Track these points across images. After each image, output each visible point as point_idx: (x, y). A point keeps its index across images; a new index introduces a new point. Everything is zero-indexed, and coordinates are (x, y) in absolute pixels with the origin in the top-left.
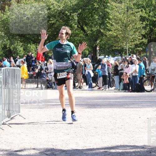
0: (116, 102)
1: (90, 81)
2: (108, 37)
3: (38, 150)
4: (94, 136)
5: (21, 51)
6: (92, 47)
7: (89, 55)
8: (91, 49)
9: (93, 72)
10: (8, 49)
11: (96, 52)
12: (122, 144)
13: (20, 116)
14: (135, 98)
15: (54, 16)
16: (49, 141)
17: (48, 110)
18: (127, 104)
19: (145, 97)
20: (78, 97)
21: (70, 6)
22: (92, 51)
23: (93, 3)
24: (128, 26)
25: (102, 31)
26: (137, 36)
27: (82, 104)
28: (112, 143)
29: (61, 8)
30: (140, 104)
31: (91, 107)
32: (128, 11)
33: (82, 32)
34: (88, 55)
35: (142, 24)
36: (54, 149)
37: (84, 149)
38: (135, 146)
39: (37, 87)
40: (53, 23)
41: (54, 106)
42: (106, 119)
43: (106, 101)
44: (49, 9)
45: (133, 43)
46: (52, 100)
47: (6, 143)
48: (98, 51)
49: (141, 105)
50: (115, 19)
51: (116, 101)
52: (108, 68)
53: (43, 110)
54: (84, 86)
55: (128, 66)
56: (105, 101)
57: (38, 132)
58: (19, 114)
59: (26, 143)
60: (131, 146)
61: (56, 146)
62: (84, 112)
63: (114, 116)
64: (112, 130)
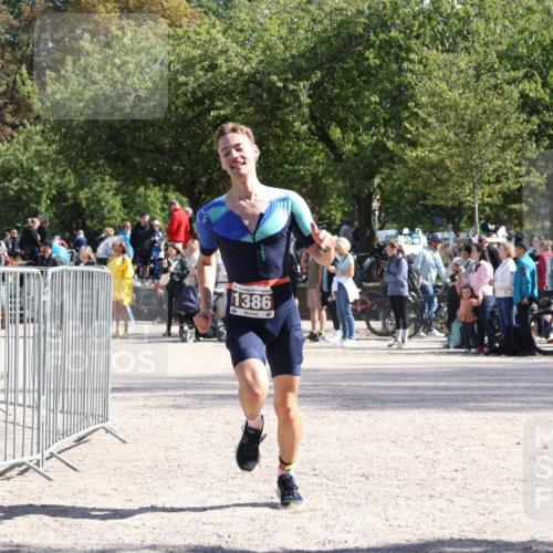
0: (436, 388)
1: (348, 314)
2: (411, 164)
4: (358, 505)
5: (113, 208)
6: (357, 198)
7: (344, 227)
8: (352, 205)
9: (359, 286)
10: (71, 201)
11: (370, 218)
12: (456, 537)
13: (107, 431)
14: (503, 375)
15: (229, 94)
16: (204, 520)
17: (203, 412)
18: (474, 398)
19: (537, 371)
21: (284, 60)
22: (353, 211)
23: (360, 48)
24: (480, 129)
25: (390, 144)
26: (509, 164)
27: (320, 395)
28: (420, 532)
29: (254, 65)
30: (518, 396)
31: (349, 403)
32: (478, 77)
33: (321, 147)
34: (341, 226)
35: (528, 121)
36: (220, 548)
37: (324, 549)
38: (499, 541)
39: (169, 334)
40: (224, 116)
41: (222, 401)
42: (401, 447)
43: (404, 384)
44: (213, 67)
45: (497, 187)
46: (218, 377)
48: (377, 213)
49: (523, 402)
50: (435, 106)
51: (437, 384)
52: (410, 271)
53: (187, 412)
54: (326, 331)
56: (397, 384)
57: (169, 487)
58: (103, 425)
59: (126, 526)
60: (486, 541)
61: (229, 540)
62: (325, 420)
63: (430, 438)
64: (420, 485)
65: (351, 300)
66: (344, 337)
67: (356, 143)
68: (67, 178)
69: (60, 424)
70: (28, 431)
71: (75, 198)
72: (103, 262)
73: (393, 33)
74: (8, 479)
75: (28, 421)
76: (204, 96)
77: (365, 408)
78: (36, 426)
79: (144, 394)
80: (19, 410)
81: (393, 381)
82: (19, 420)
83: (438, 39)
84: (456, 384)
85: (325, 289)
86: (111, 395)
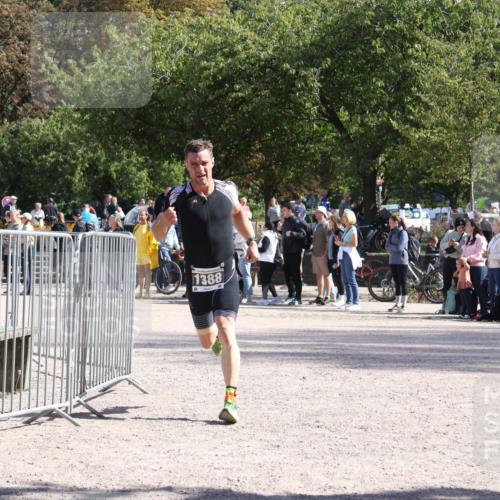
0: (431, 350)
2: (414, 144)
3: (182, 493)
4: (357, 455)
6: (363, 176)
8: (358, 181)
9: (362, 254)
10: (102, 174)
11: (375, 193)
12: (446, 486)
13: (130, 383)
14: (494, 339)
15: (246, 77)
16: (216, 466)
18: (465, 359)
20: (314, 331)
21: (298, 48)
22: (359, 187)
23: (367, 38)
24: (477, 115)
25: (394, 123)
27: (324, 354)
28: (414, 480)
29: (270, 52)
32: (476, 65)
33: (330, 128)
36: (230, 491)
37: (324, 494)
38: (486, 491)
40: (242, 97)
42: (399, 402)
43: (402, 346)
44: (233, 54)
47: (83, 466)
48: (381, 188)
51: (432, 346)
52: (410, 242)
53: (203, 367)
55: (475, 239)
56: (396, 345)
57: (185, 435)
58: (127, 376)
59: (145, 469)
60: (474, 491)
61: (238, 484)
62: (329, 377)
63: (424, 395)
64: (415, 437)
65: (355, 268)
66: (348, 301)
67: (362, 125)
68: (99, 153)
69: (87, 375)
70: (58, 381)
71: (106, 171)
72: (129, 229)
73: (399, 24)
74: (39, 424)
75: (58, 371)
76: (225, 80)
77: (365, 367)
78: (65, 376)
79: (164, 350)
80: (51, 361)
81: (392, 342)
82: (50, 370)
83: (439, 31)
84: (450, 347)
85: (330, 258)
86: (133, 350)
